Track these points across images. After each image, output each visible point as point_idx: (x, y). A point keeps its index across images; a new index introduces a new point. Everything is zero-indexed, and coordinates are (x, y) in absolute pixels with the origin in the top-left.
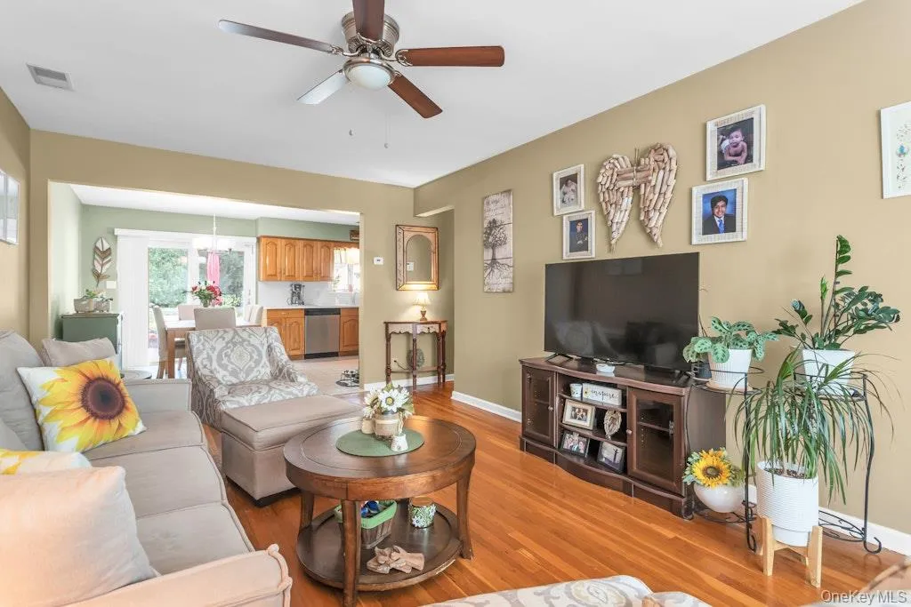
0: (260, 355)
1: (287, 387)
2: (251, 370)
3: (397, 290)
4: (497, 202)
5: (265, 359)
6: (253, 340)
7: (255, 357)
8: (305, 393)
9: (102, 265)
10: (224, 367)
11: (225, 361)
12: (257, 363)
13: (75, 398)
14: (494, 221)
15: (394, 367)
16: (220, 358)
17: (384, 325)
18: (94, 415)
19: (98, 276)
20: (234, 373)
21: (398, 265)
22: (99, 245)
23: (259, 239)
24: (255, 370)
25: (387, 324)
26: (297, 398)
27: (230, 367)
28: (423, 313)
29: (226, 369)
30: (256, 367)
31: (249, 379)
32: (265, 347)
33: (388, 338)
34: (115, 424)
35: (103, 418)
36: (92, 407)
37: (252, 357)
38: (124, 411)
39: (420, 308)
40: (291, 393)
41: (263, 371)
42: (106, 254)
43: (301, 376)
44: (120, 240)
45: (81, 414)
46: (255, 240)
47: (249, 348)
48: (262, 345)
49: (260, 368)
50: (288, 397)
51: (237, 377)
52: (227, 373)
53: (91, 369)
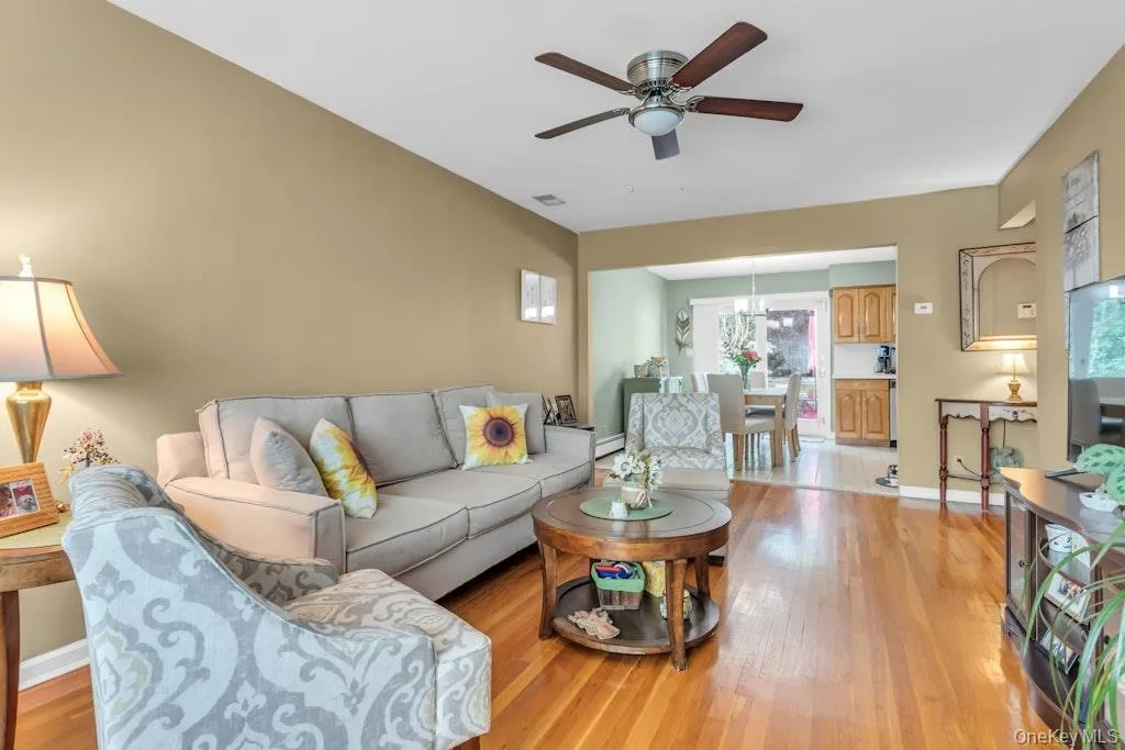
0: (695, 420)
1: (689, 457)
2: (682, 436)
3: (962, 350)
4: (1077, 180)
5: (700, 427)
6: (691, 406)
7: (690, 423)
8: (707, 466)
9: (683, 335)
10: (658, 430)
11: (660, 424)
12: (691, 429)
13: (478, 428)
14: (1075, 217)
15: (953, 467)
16: (655, 419)
17: (937, 403)
18: (489, 442)
19: (680, 345)
20: (666, 436)
21: (964, 312)
22: (680, 316)
23: (831, 291)
24: (688, 437)
25: (940, 401)
26: (697, 468)
27: (663, 432)
28: (1015, 389)
29: (659, 432)
30: (689, 434)
31: (681, 444)
32: (703, 415)
33: (944, 423)
34: (503, 451)
35: (495, 445)
36: (488, 436)
37: (686, 424)
38: (512, 444)
39: (1008, 379)
40: (690, 463)
41: (696, 439)
42: (685, 324)
43: (717, 448)
44: (695, 310)
45: (482, 440)
46: (827, 293)
47: (685, 414)
48: (700, 411)
49: (693, 435)
50: (686, 466)
51: (668, 440)
52: (659, 436)
53: (497, 411)
